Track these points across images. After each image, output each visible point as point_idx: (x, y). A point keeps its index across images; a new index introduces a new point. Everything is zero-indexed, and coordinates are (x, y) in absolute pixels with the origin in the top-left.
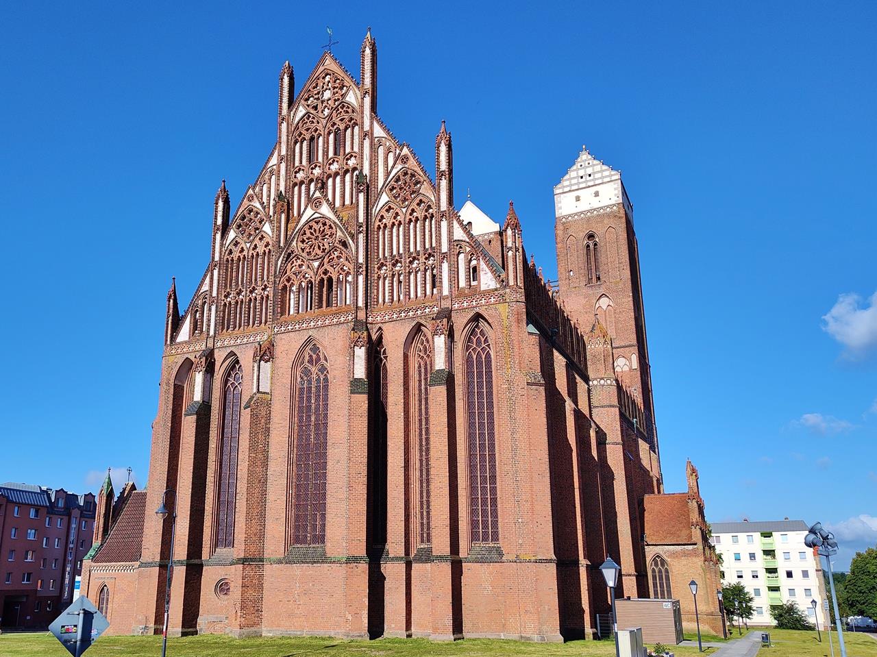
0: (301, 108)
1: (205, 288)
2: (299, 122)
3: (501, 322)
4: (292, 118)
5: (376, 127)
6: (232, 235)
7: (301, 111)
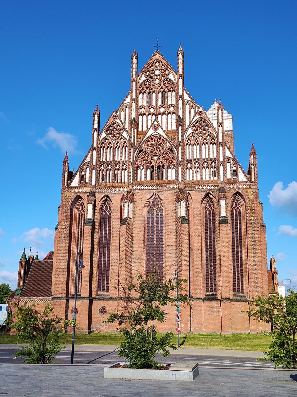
0: (143, 76)
1: (88, 160)
2: (142, 83)
3: (248, 197)
4: (138, 80)
5: (185, 95)
6: (103, 135)
7: (143, 78)
